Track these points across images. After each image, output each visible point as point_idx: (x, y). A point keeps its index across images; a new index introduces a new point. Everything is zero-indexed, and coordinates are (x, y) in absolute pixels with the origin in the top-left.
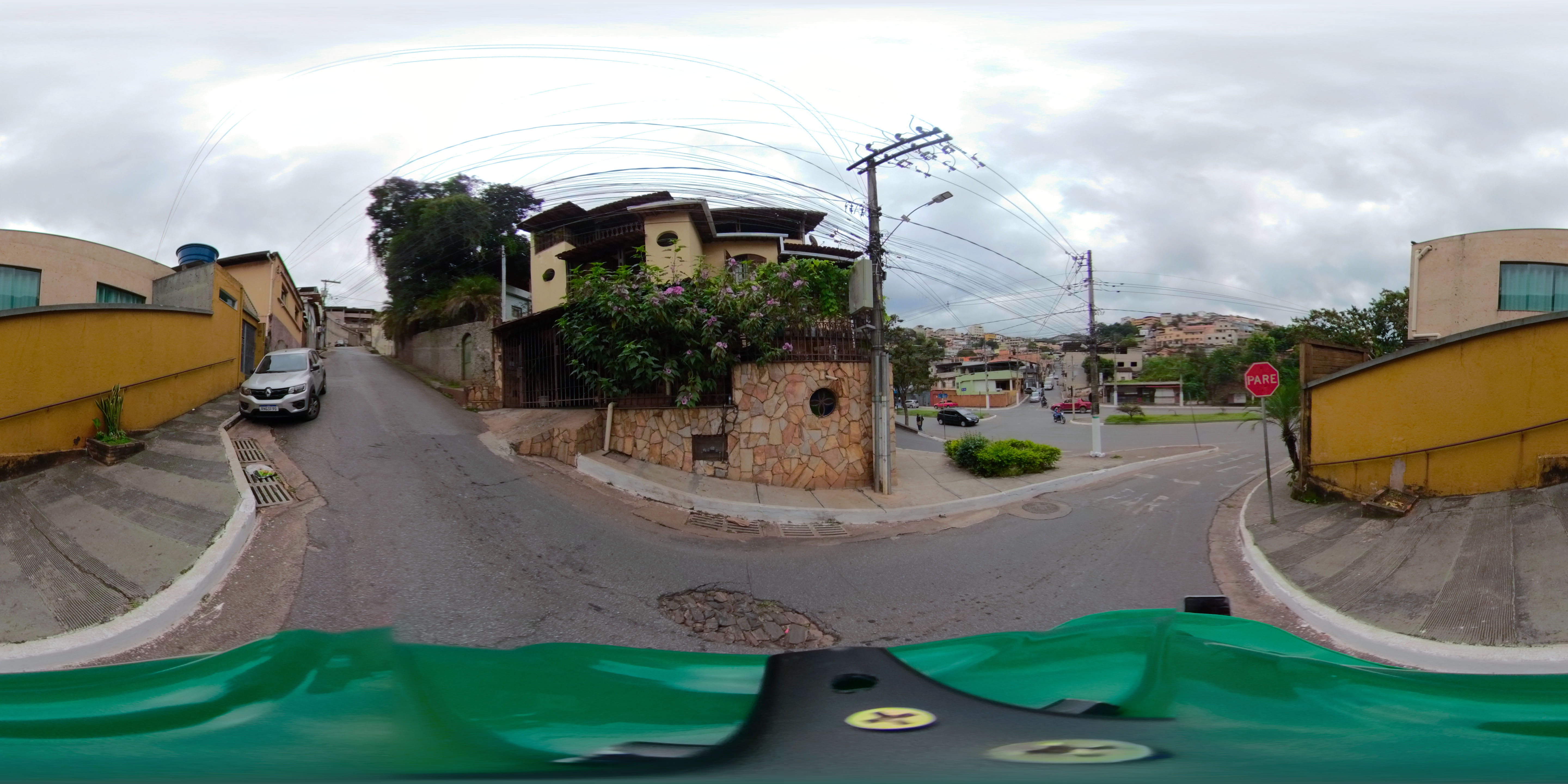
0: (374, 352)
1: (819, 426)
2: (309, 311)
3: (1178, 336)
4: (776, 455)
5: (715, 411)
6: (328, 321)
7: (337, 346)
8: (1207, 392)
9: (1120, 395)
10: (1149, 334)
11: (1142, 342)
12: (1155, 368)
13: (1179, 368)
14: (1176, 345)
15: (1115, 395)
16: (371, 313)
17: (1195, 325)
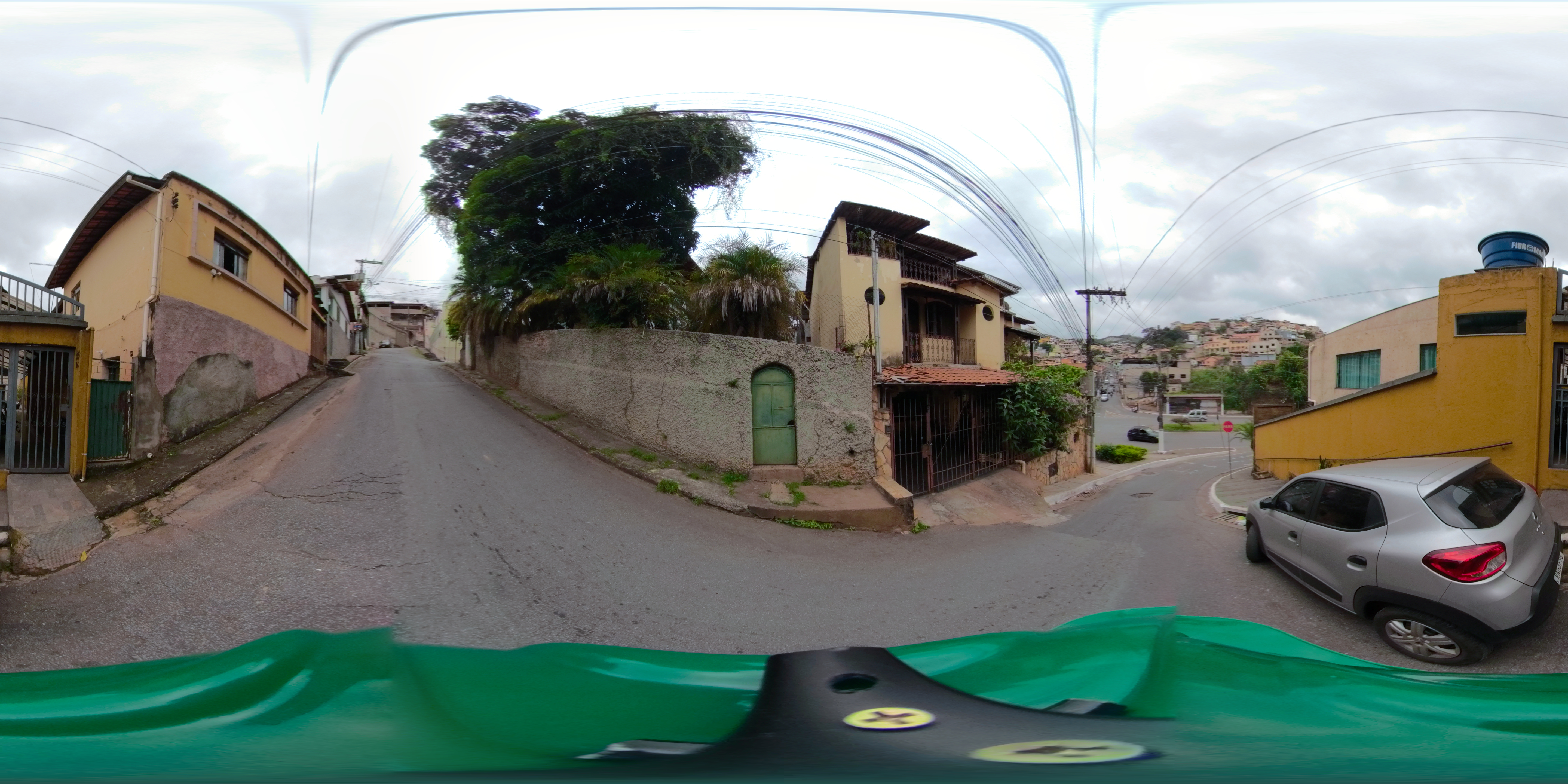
0: (430, 356)
3: (1225, 344)
6: (370, 320)
8: (1244, 402)
9: (1172, 405)
10: (1198, 340)
11: (1191, 349)
12: (1201, 381)
13: (1222, 382)
14: (1223, 353)
15: (1168, 405)
16: (422, 308)
17: (1241, 333)
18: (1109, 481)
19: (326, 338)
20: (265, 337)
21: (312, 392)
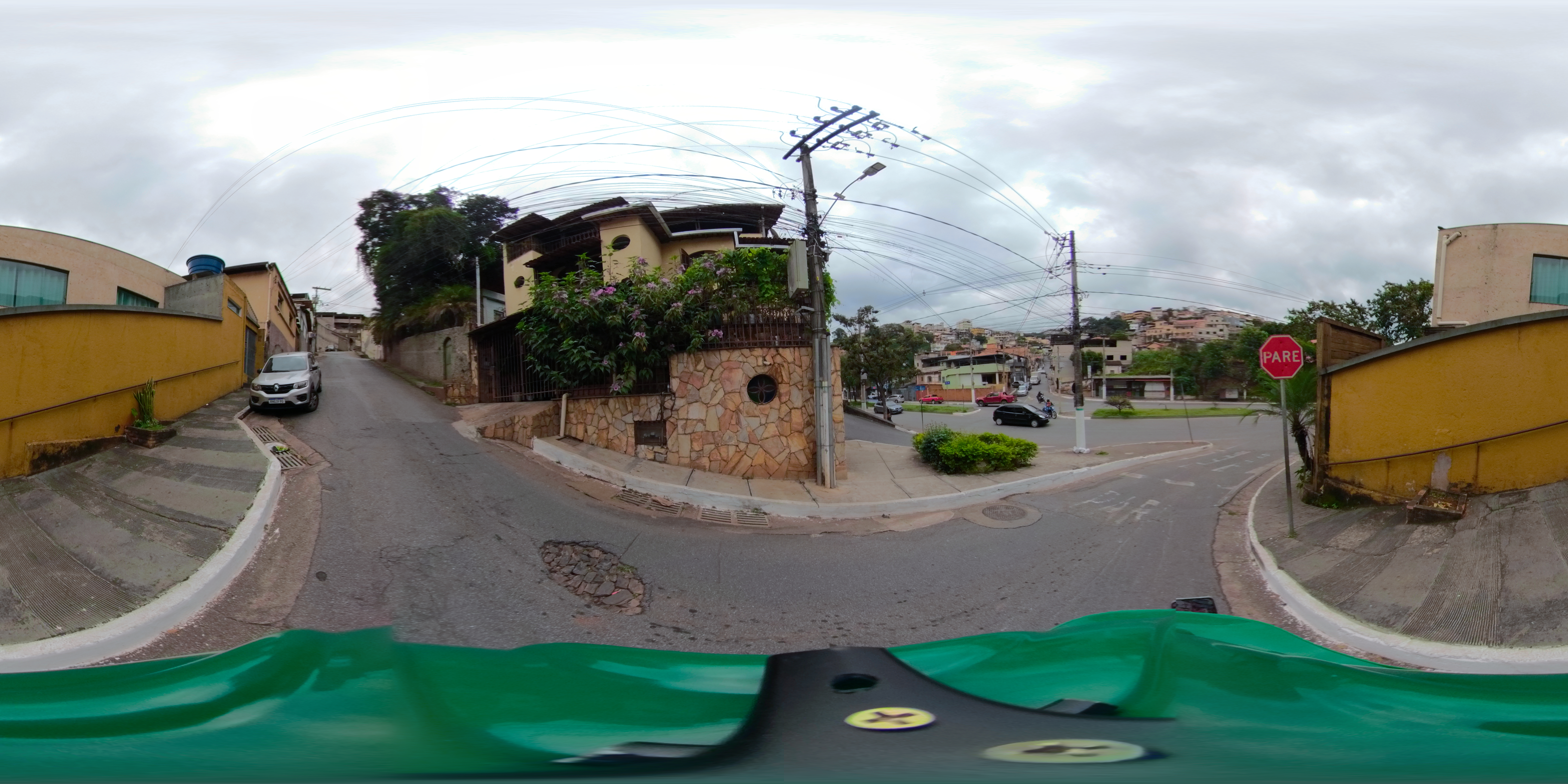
0: (364, 356)
1: (757, 413)
2: (301, 317)
3: (1169, 330)
4: (712, 441)
5: (653, 398)
6: (319, 327)
7: (327, 350)
8: (1199, 386)
9: (1109, 389)
10: (1139, 327)
11: (1132, 335)
12: (1145, 363)
13: (1170, 363)
14: (1168, 338)
16: (361, 318)
17: (1185, 319)
19: (300, 344)
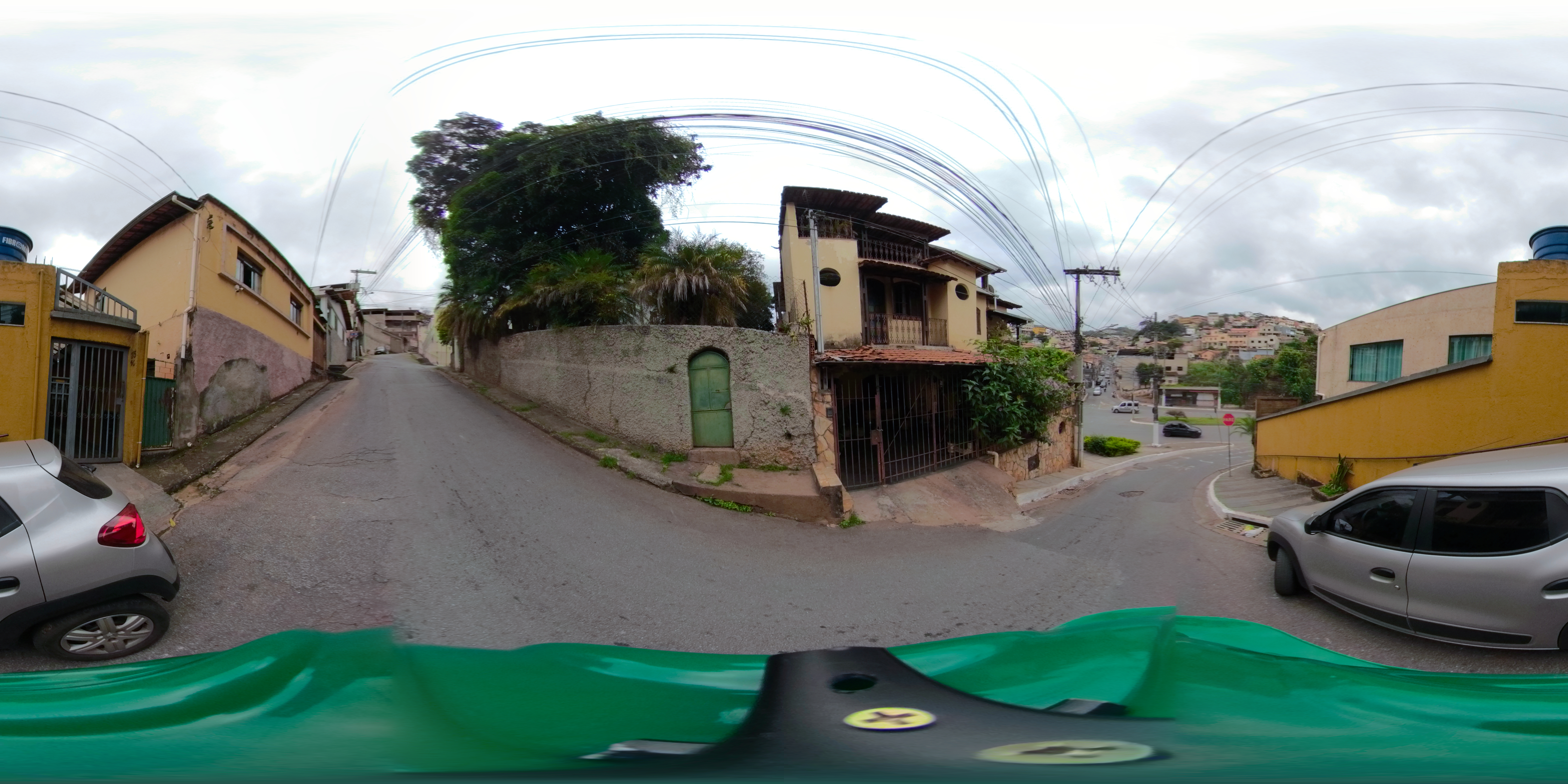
0: (424, 361)
3: (1223, 338)
6: (366, 324)
7: (376, 353)
9: (1168, 397)
10: (1196, 333)
11: (1189, 342)
12: (1199, 374)
13: (1219, 375)
14: (1220, 347)
15: (1163, 397)
16: (416, 314)
17: (1239, 327)
18: (1097, 476)
19: (326, 345)
20: (276, 345)
21: (317, 393)
